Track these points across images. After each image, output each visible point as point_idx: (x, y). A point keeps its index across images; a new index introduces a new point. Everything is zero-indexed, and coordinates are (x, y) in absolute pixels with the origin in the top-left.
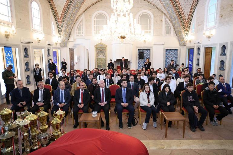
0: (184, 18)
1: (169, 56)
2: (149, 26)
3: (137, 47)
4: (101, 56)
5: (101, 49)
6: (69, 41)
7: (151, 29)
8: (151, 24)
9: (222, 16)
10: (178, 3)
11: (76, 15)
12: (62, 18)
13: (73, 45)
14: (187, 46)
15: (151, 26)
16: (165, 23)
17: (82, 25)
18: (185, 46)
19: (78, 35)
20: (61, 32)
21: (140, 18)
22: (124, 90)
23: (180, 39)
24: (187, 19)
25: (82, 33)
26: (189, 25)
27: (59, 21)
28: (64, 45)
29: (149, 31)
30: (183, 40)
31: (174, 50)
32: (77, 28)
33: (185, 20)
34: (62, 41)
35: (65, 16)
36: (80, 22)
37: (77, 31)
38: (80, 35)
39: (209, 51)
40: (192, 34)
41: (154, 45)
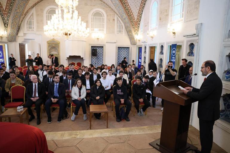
0: (133, 18)
1: (121, 54)
2: (102, 24)
3: (90, 44)
4: (54, 53)
5: (53, 45)
6: (19, 35)
7: (104, 27)
8: (104, 23)
9: (161, 19)
10: (127, 4)
11: (25, 8)
12: (7, 10)
13: (23, 40)
14: (137, 44)
15: (104, 25)
16: (118, 23)
17: (33, 19)
18: (135, 44)
19: (28, 30)
20: (7, 26)
21: (93, 16)
22: (56, 85)
23: (131, 38)
24: (136, 20)
25: (33, 28)
26: (139, 26)
27: (4, 12)
28: (12, 39)
29: (102, 30)
30: (133, 39)
31: (126, 48)
32: (28, 22)
33: (134, 21)
34: (9, 35)
35: (11, 8)
36: (31, 16)
37: (27, 25)
38: (30, 29)
39: (153, 50)
40: (141, 34)
41: (107, 43)
